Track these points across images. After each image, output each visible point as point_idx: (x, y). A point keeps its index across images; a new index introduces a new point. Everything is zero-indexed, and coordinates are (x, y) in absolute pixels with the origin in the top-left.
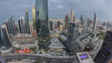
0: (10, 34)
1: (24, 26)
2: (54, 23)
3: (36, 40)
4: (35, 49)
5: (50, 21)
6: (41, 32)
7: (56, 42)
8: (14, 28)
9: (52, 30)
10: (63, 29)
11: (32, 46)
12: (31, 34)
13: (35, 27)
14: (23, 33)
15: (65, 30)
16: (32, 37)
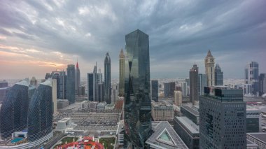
0: (60, 100)
1: (99, 87)
2: (160, 86)
3: (121, 119)
4: (114, 143)
5: (152, 81)
6: (133, 102)
7: (166, 133)
8: (76, 88)
9: (156, 101)
10: (183, 102)
11: (108, 133)
12: (112, 104)
13: (123, 90)
14: (96, 101)
15: (190, 105)
16: (112, 111)
